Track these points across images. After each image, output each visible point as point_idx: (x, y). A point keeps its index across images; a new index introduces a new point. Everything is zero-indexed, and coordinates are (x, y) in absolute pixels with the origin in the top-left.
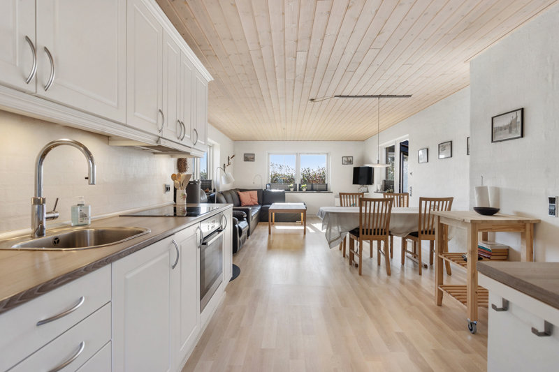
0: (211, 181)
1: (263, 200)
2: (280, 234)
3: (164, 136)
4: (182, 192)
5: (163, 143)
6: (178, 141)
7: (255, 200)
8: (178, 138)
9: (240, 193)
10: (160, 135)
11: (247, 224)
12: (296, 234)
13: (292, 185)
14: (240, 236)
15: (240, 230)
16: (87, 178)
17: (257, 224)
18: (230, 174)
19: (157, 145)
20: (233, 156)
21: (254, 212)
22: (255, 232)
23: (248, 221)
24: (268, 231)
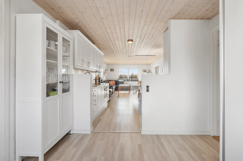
1: (117, 84)
2: (122, 94)
4: (97, 80)
7: (114, 84)
9: (109, 82)
12: (126, 94)
13: (126, 79)
14: (110, 93)
15: (110, 91)
17: (115, 91)
20: (107, 70)
21: (114, 87)
22: (114, 93)
23: (112, 89)
24: (118, 93)
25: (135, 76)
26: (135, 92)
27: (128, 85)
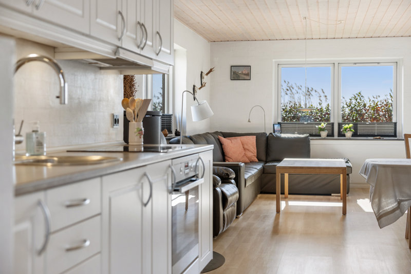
0: (170, 116)
1: (267, 153)
2: (297, 214)
3: (124, 46)
4: (137, 126)
5: (123, 55)
6: (138, 51)
7: (252, 152)
8: (138, 47)
9: (223, 140)
10: (119, 44)
11: (236, 189)
12: (327, 215)
13: (323, 125)
14: (224, 207)
15: (225, 198)
16: (58, 97)
17: (255, 197)
18: (205, 102)
19: (115, 57)
20: (211, 71)
21: (250, 173)
22: (252, 209)
23: (238, 185)
24: (274, 207)
25: (376, 109)
26: (394, 205)
27: (340, 163)
